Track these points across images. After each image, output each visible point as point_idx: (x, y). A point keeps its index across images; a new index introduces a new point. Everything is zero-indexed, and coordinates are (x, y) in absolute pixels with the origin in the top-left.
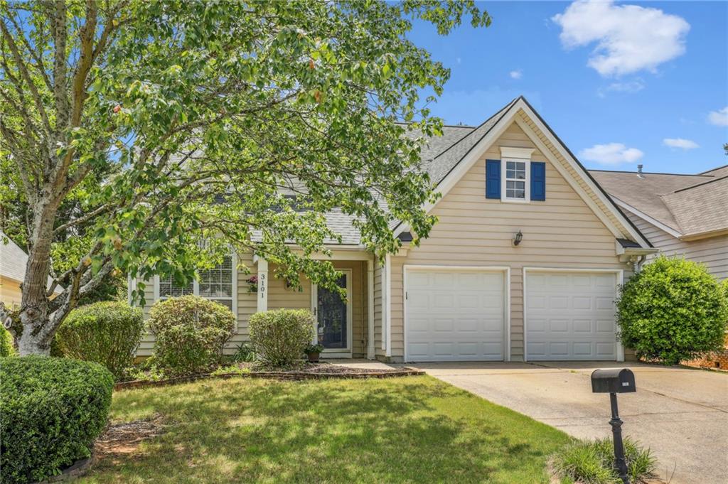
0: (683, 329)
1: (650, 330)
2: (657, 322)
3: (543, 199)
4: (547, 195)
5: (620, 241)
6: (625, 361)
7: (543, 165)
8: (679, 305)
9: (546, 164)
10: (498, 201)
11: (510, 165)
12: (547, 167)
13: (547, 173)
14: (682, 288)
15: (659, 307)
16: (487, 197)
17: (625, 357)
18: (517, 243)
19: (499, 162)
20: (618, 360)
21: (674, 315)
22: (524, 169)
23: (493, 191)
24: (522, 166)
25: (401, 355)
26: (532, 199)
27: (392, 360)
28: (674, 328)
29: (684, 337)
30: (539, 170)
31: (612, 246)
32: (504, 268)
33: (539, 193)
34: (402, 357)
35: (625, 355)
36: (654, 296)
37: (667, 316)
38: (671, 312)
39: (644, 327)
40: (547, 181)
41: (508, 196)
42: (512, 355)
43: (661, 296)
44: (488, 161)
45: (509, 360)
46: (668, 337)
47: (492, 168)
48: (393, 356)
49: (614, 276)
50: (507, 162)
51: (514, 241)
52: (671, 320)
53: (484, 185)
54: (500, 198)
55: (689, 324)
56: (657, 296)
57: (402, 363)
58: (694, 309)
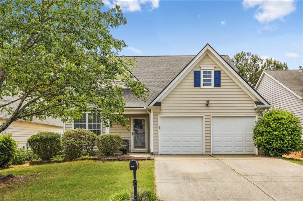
0: (276, 141)
1: (263, 142)
2: (265, 138)
3: (220, 86)
4: (222, 84)
5: (256, 102)
6: (259, 155)
7: (219, 72)
8: (275, 131)
9: (221, 71)
10: (199, 88)
11: (204, 72)
12: (222, 72)
13: (222, 75)
14: (277, 123)
15: (266, 131)
16: (195, 86)
17: (259, 153)
18: (207, 105)
19: (200, 72)
20: (256, 154)
21: (272, 135)
22: (211, 74)
23: (197, 84)
24: (210, 73)
25: (158, 151)
26: (214, 86)
27: (154, 153)
28: (272, 141)
29: (277, 144)
30: (218, 74)
31: (252, 105)
32: (202, 115)
33: (218, 84)
34: (158, 152)
35: (259, 152)
36: (265, 127)
37: (269, 135)
38: (271, 133)
39: (260, 140)
40: (222, 78)
41: (204, 85)
42: (205, 152)
43: (268, 126)
44: (195, 72)
45: (204, 154)
46: (270, 145)
47: (197, 74)
48: (154, 152)
49: (254, 117)
50: (203, 72)
51: (206, 104)
52: (271, 137)
53: (193, 81)
54: (200, 87)
55: (279, 139)
56: (266, 127)
57: (158, 155)
58: (282, 132)
